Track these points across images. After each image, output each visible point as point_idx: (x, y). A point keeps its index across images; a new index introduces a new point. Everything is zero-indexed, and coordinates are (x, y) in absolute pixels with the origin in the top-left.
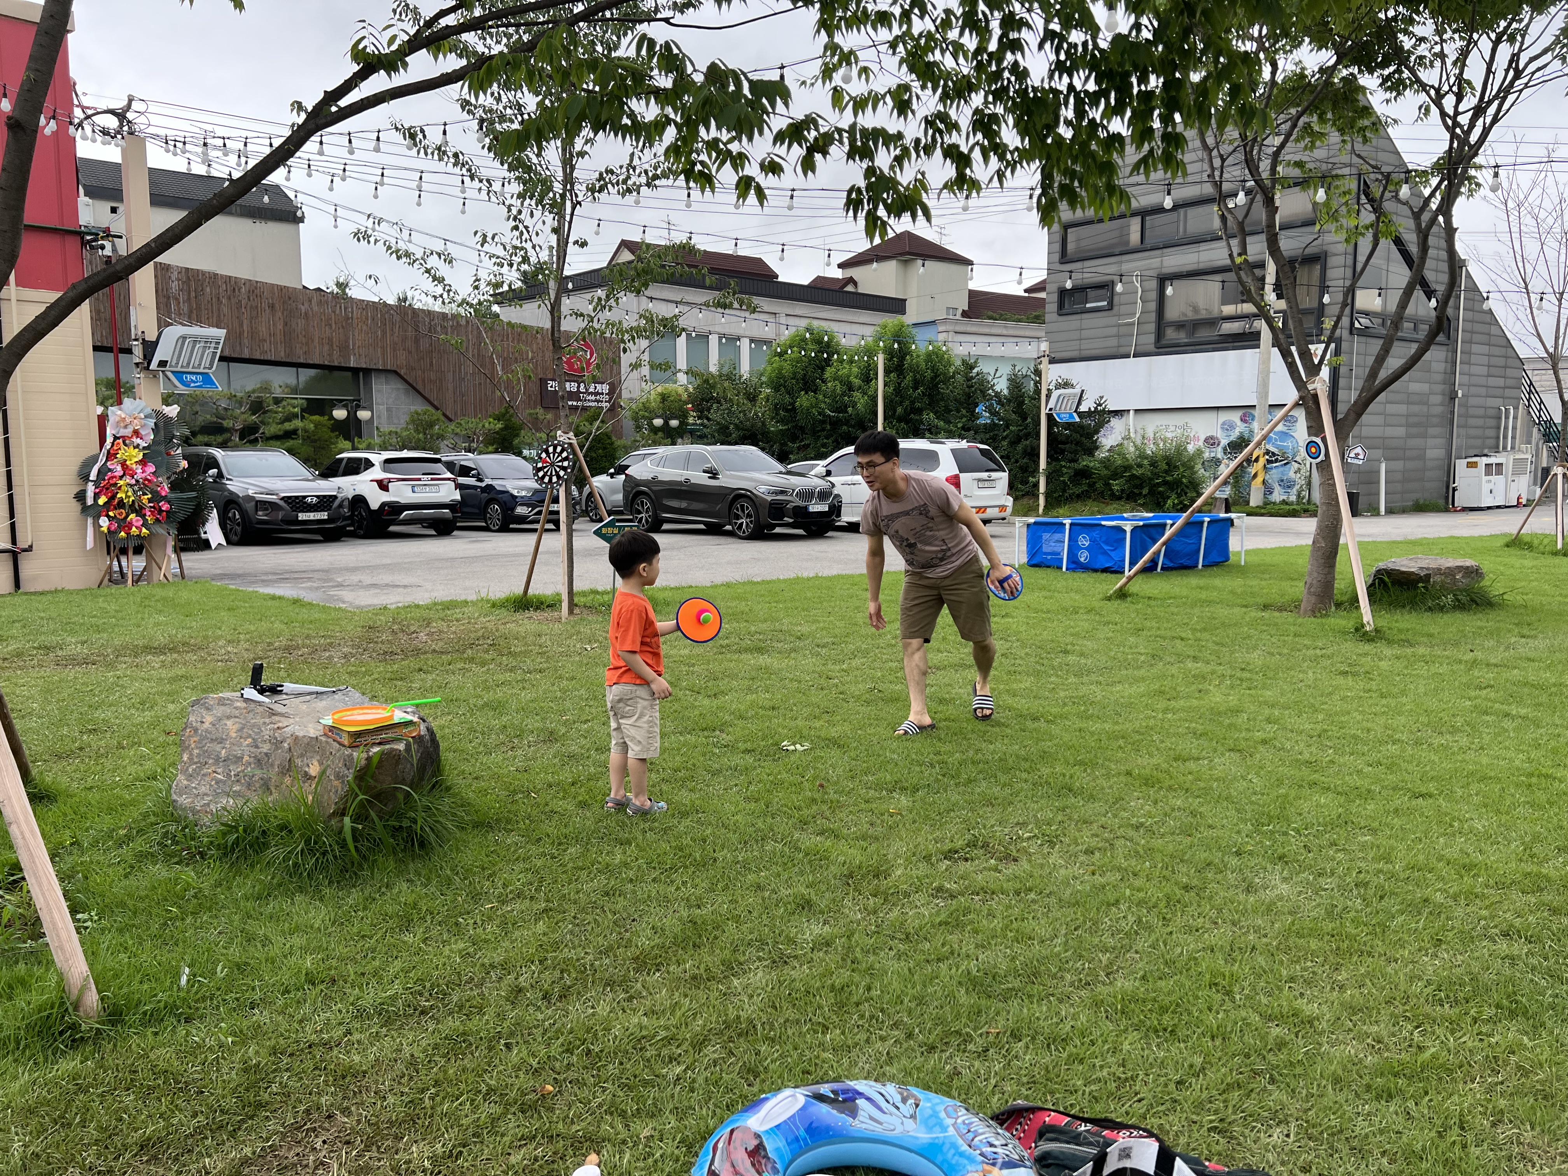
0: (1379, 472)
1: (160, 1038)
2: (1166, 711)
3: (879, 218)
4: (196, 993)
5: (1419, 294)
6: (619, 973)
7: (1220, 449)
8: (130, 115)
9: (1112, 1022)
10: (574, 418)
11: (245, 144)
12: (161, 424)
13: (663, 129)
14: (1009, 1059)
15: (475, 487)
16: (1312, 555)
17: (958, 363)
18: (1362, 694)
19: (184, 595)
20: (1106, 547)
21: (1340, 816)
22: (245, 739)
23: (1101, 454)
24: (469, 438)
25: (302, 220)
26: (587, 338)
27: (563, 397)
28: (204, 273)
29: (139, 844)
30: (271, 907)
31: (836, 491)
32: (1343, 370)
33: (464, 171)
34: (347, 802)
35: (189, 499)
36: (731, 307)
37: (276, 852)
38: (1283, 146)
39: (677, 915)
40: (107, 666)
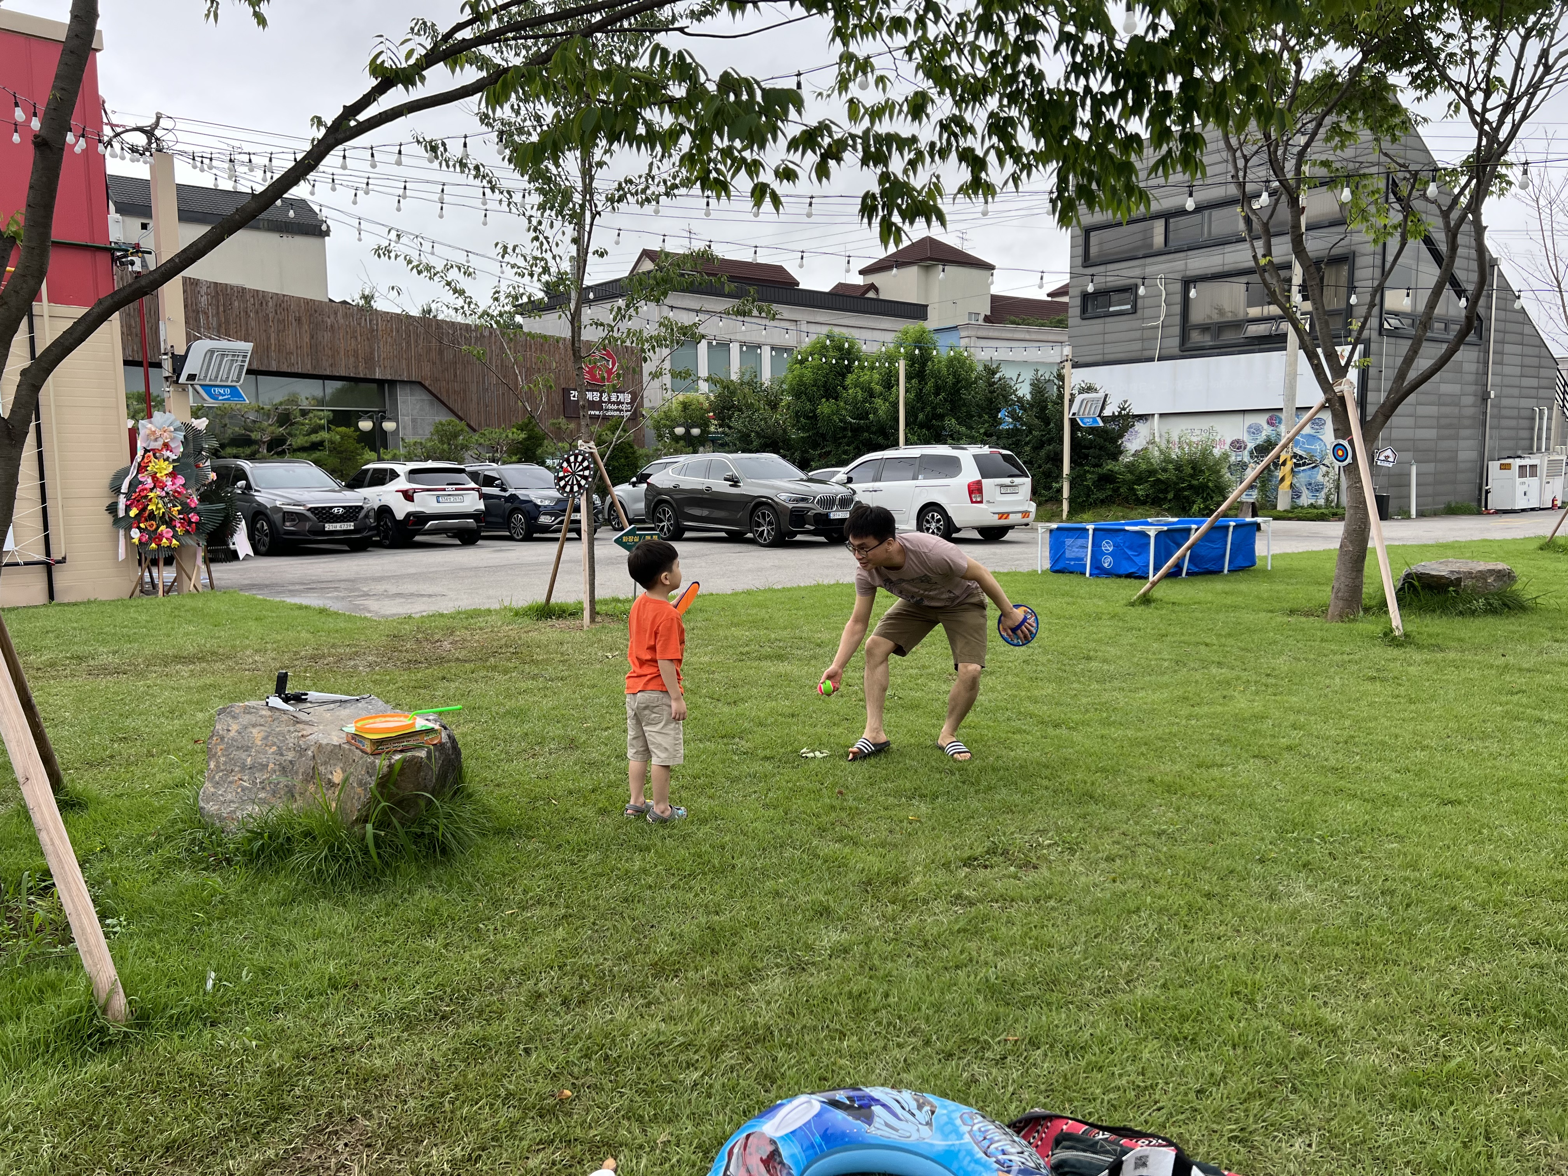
0: (1409, 475)
1: (186, 1041)
2: (1189, 717)
3: (895, 224)
4: (222, 997)
5: (1448, 292)
6: (637, 979)
7: (1246, 453)
8: (158, 133)
9: (1131, 1030)
10: (595, 428)
11: (270, 160)
12: (190, 437)
13: (678, 138)
14: (1027, 1066)
15: (498, 497)
16: (1340, 559)
17: (980, 368)
18: (1390, 699)
19: (214, 604)
20: (1130, 553)
21: (1366, 823)
22: (270, 747)
23: (1126, 459)
24: (493, 449)
25: (327, 233)
26: (609, 347)
27: (583, 407)
28: (232, 287)
29: (167, 851)
30: (296, 911)
31: (857, 498)
32: (1372, 372)
33: (485, 182)
34: (369, 808)
35: (218, 511)
36: (748, 314)
37: (300, 859)
38: (1308, 145)
39: (696, 921)
40: (137, 675)
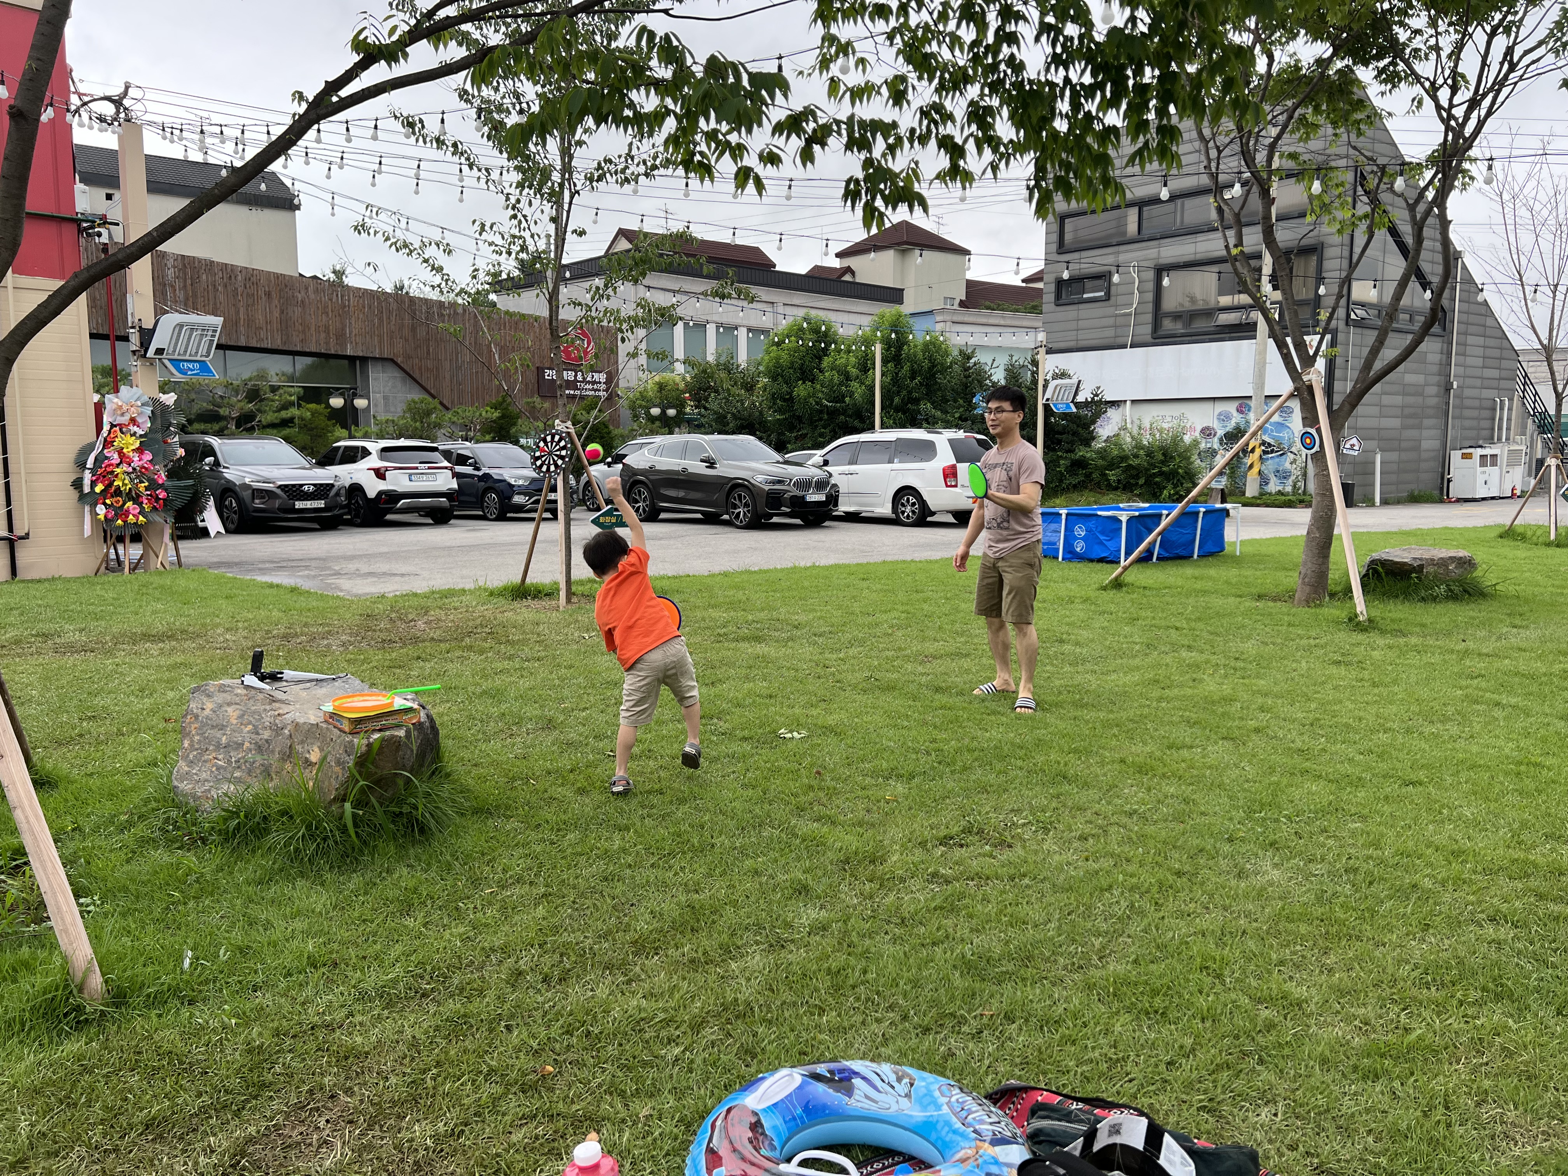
0: (1374, 463)
1: (163, 1020)
2: (1160, 699)
3: (876, 209)
4: (199, 976)
5: (1414, 285)
6: (618, 956)
7: (1216, 440)
8: (126, 102)
9: (1104, 1004)
10: (572, 408)
11: (243, 132)
12: (158, 412)
13: (663, 120)
14: (1003, 1039)
15: (471, 476)
16: (1307, 546)
17: (956, 353)
18: (1354, 683)
19: (182, 582)
20: (1102, 538)
21: (1330, 803)
22: (246, 725)
23: (1098, 445)
24: (466, 427)
25: (298, 207)
26: (585, 328)
27: (561, 386)
28: (200, 260)
29: (140, 830)
30: (273, 890)
31: (833, 481)
32: (1339, 361)
33: (463, 160)
34: (347, 788)
35: (186, 487)
36: (729, 296)
37: (277, 837)
38: (1279, 137)
39: (675, 900)
40: (105, 653)
